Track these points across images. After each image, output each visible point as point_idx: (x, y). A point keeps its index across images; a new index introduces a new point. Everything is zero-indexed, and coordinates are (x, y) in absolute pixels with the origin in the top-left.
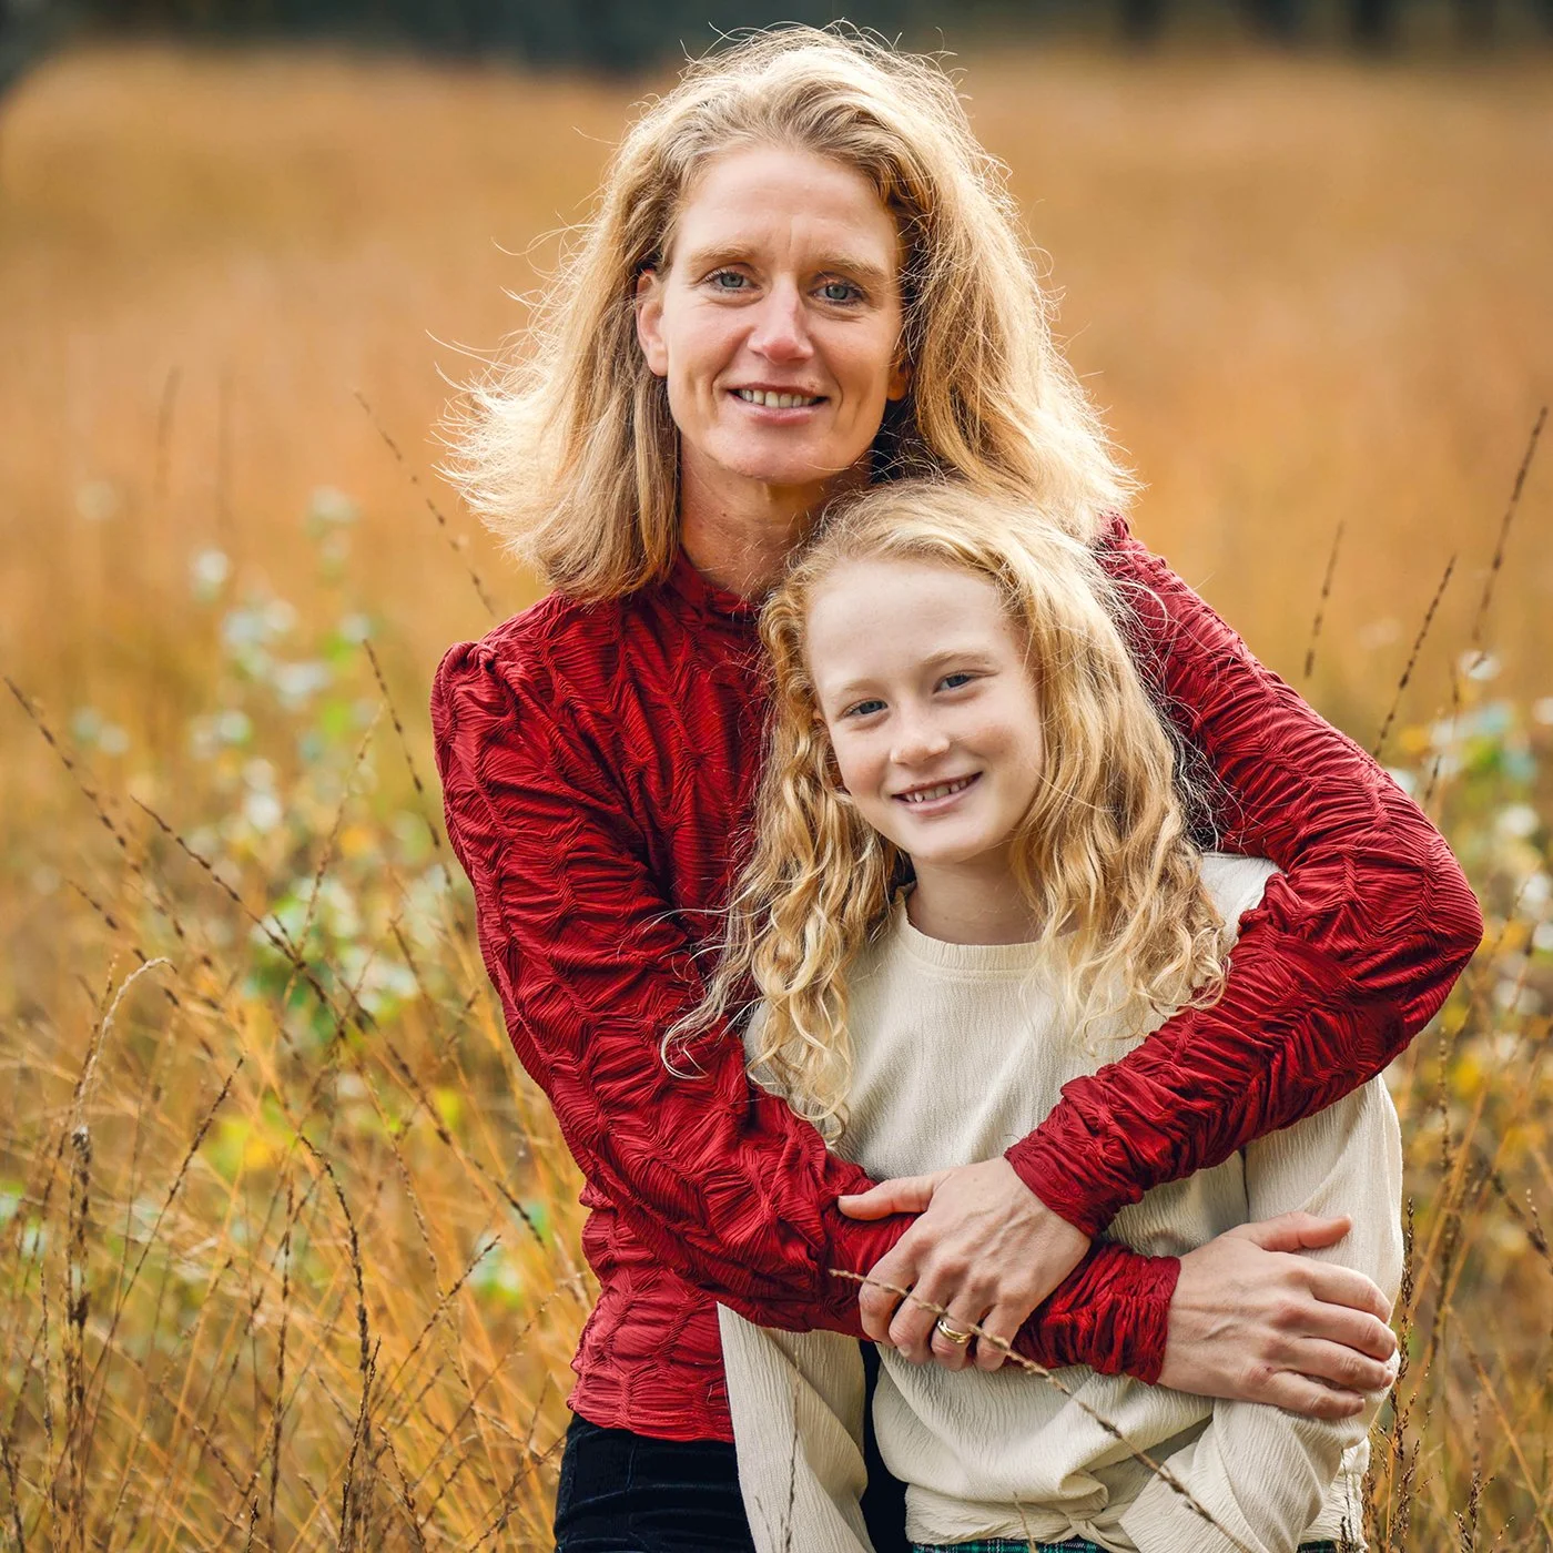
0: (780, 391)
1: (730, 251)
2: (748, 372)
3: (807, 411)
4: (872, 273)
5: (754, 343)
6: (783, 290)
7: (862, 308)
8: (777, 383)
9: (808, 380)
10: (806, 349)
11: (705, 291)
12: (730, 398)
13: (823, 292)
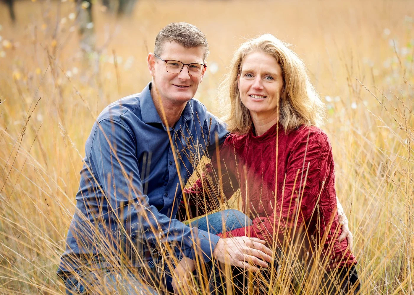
0: (258, 95)
1: (249, 71)
2: (252, 92)
3: (263, 99)
4: (275, 75)
5: (252, 87)
6: (258, 77)
7: (273, 81)
8: (257, 94)
9: (262, 93)
10: (262, 88)
11: (245, 77)
12: (249, 96)
13: (266, 78)
